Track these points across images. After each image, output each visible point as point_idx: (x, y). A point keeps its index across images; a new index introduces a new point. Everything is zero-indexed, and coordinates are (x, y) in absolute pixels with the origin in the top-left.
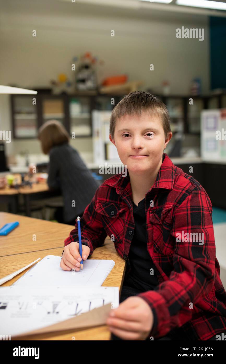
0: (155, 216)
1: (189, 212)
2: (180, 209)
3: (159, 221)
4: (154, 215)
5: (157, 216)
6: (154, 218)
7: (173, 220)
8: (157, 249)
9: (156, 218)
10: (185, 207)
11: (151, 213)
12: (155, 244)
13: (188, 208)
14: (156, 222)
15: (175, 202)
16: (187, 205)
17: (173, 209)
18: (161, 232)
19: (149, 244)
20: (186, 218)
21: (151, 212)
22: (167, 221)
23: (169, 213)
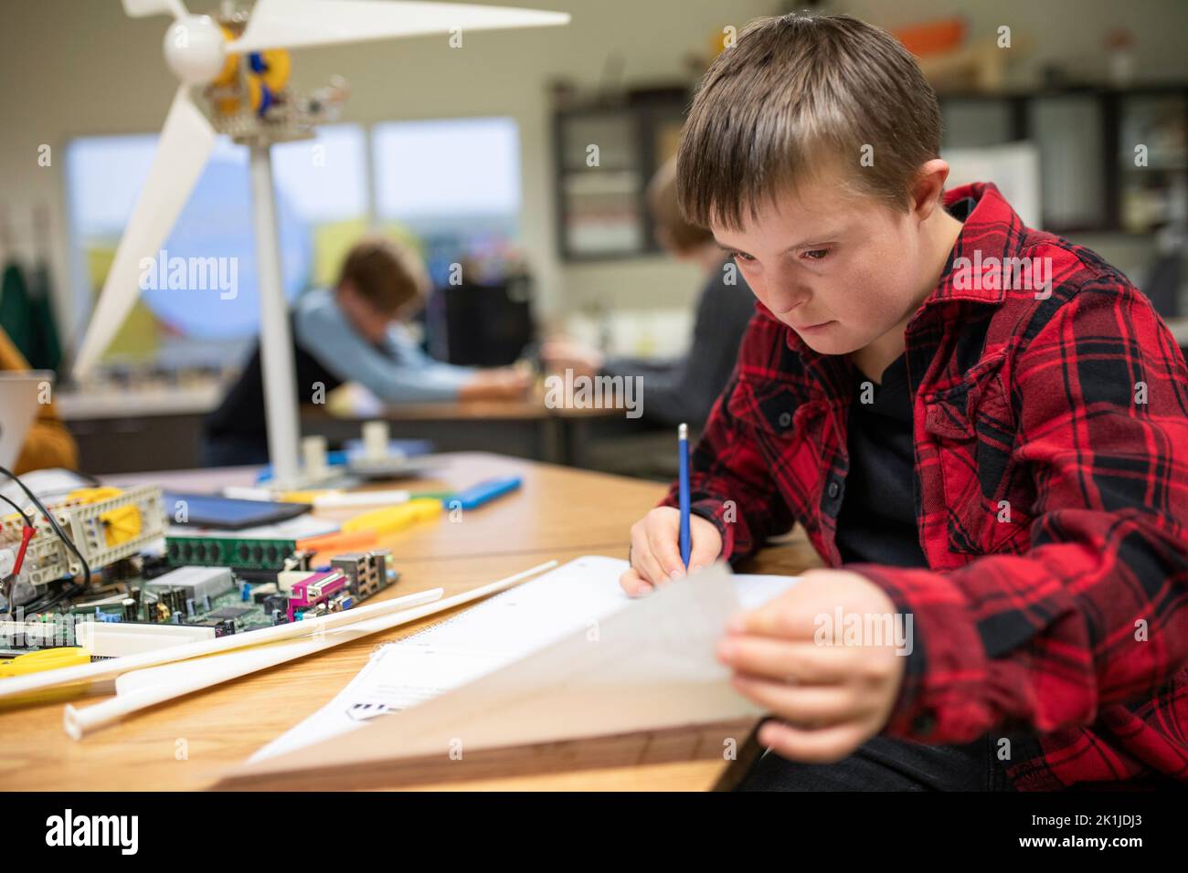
0: (948, 413)
1: (1072, 360)
2: (1033, 354)
3: (965, 427)
4: (945, 409)
5: (953, 410)
6: (943, 420)
7: (1016, 403)
8: (959, 538)
9: (953, 420)
10: (1055, 344)
11: (932, 403)
12: (951, 522)
13: (1067, 345)
14: (953, 433)
15: (1014, 334)
16: (1062, 336)
17: (1007, 362)
18: (975, 471)
19: (925, 521)
20: (1062, 379)
21: (928, 398)
22: (990, 414)
23: (995, 379)
